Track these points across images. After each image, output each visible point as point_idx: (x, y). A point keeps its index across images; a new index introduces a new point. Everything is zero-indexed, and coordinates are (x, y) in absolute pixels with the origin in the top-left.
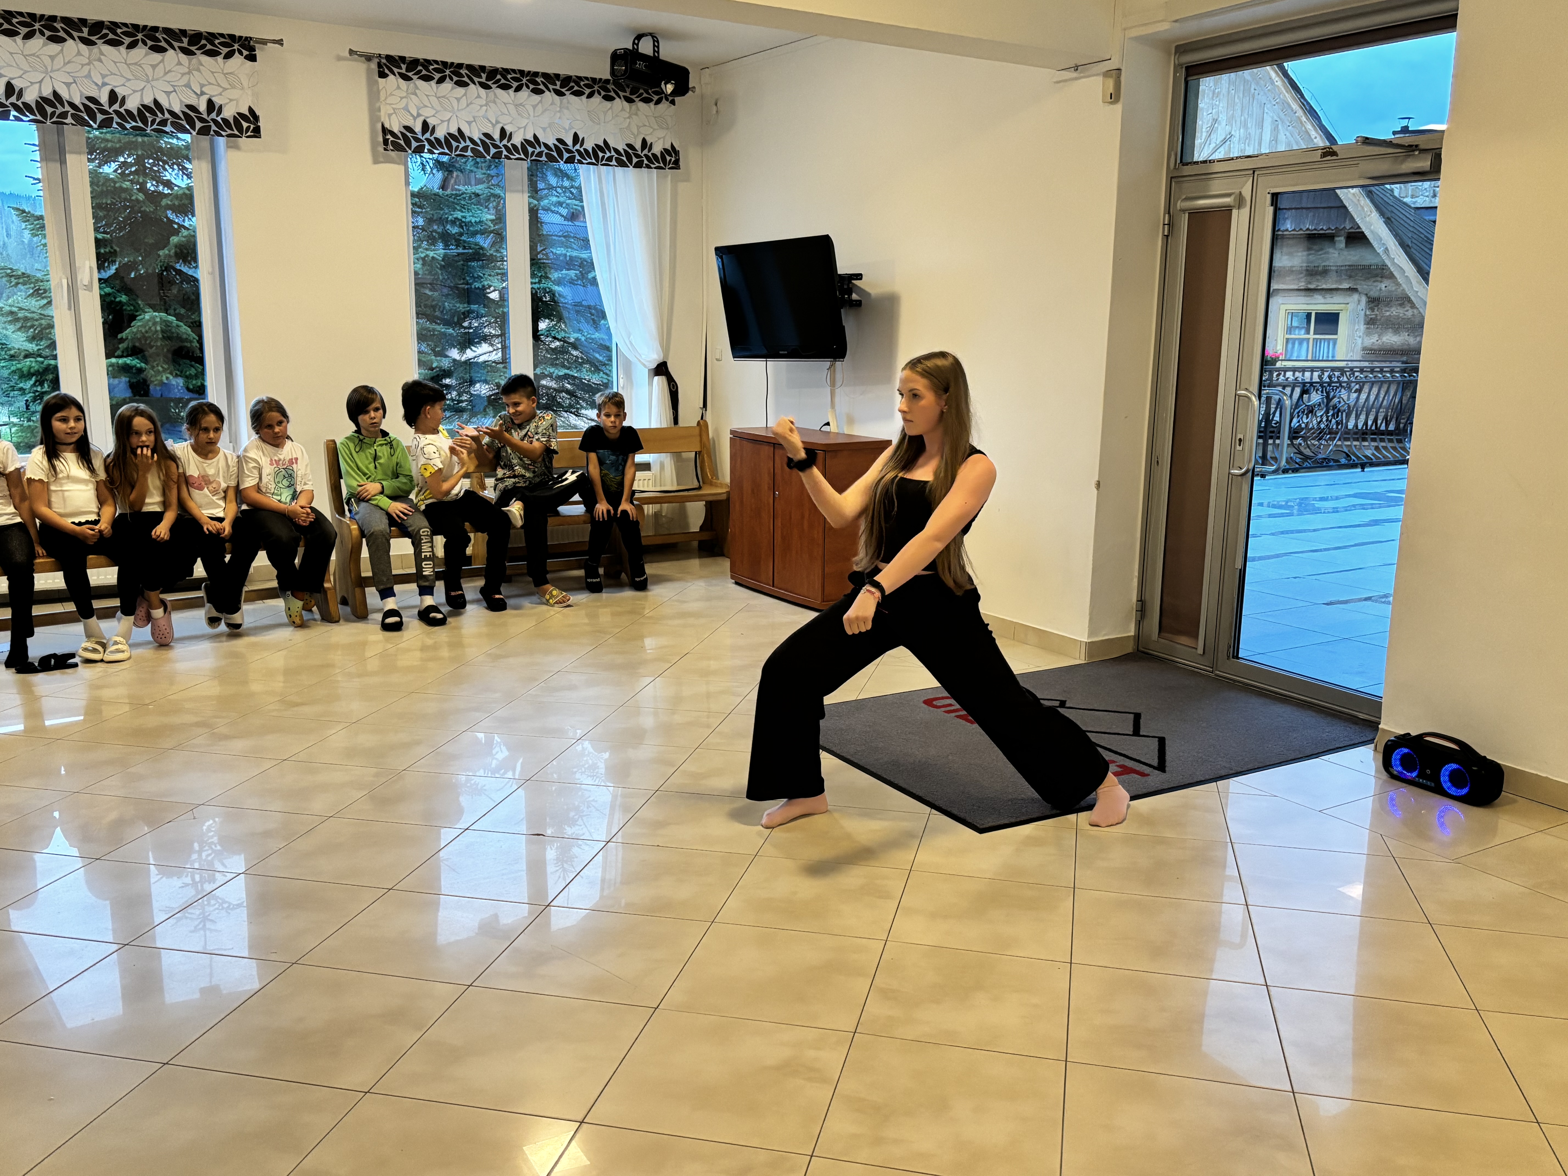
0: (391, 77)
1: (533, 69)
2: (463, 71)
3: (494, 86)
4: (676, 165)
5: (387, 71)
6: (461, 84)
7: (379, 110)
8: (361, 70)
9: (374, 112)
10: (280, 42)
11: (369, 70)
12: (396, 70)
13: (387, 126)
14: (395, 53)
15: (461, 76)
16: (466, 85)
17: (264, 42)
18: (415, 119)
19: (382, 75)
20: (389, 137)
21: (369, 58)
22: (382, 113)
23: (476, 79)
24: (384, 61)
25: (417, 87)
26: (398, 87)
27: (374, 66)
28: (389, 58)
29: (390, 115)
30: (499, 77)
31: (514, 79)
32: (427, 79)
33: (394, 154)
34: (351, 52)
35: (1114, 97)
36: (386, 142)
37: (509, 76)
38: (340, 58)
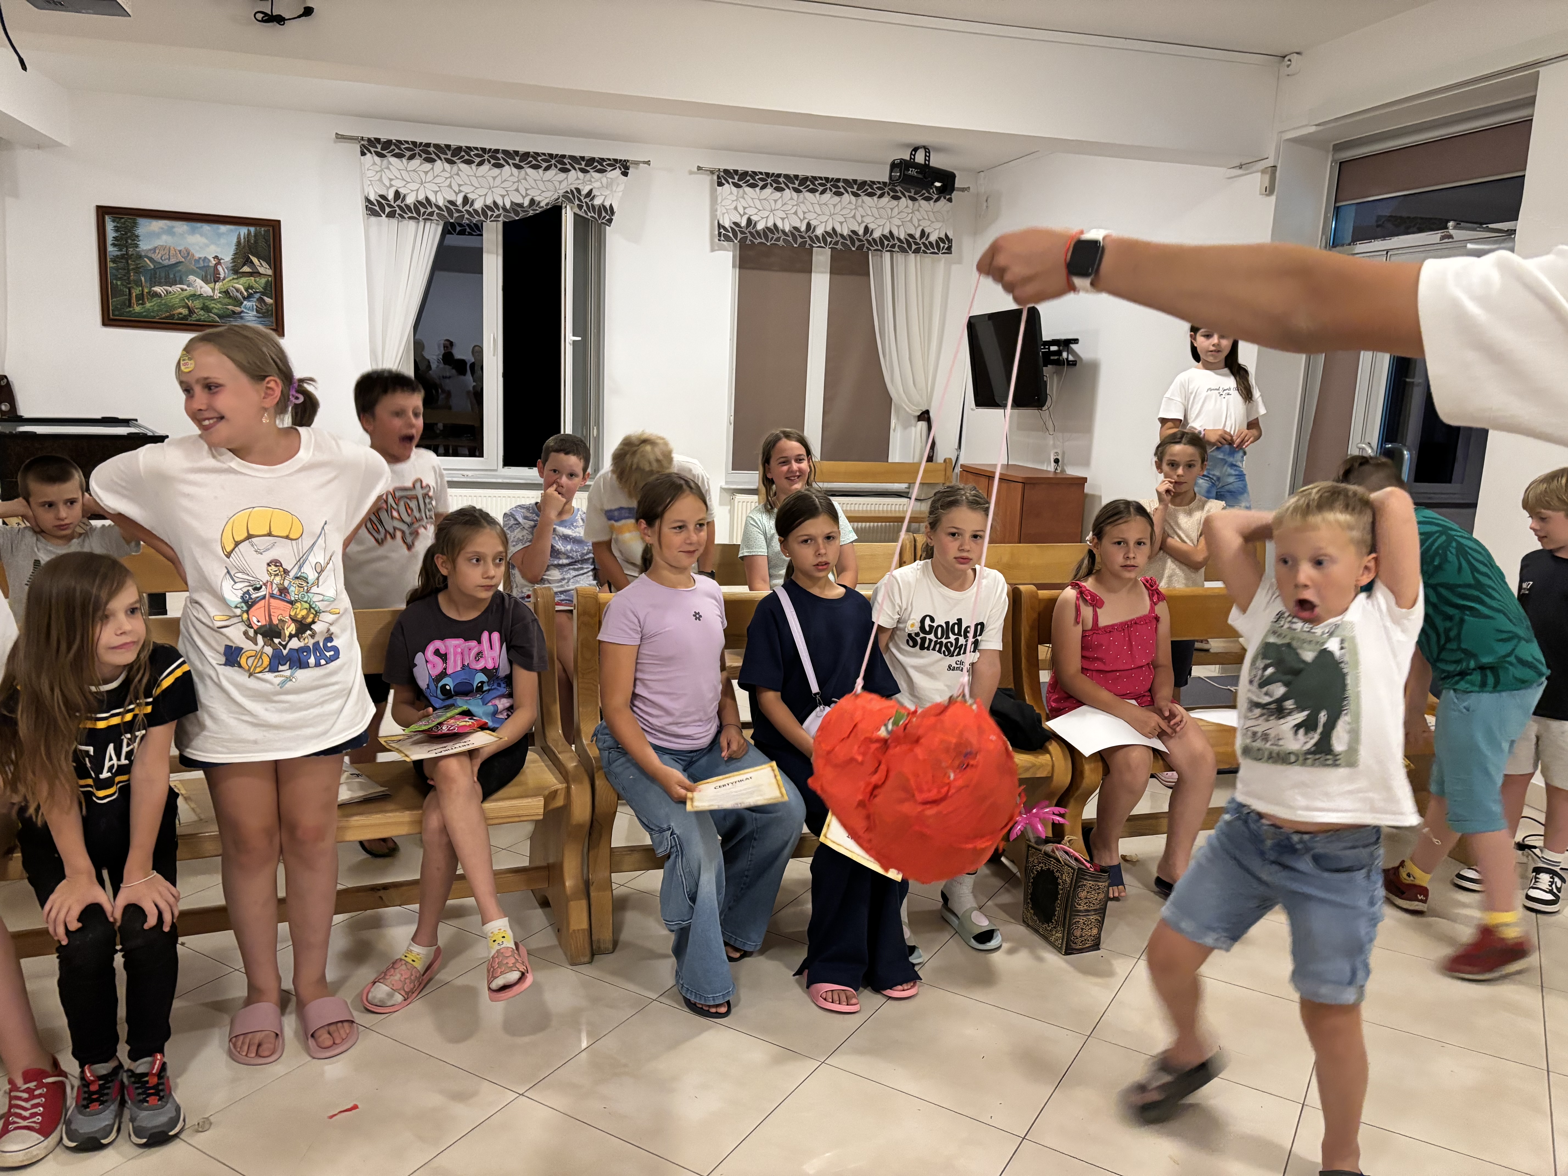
0: (727, 185)
1: (836, 176)
2: (781, 180)
3: (804, 190)
4: (949, 250)
5: (723, 181)
6: (779, 189)
7: (716, 210)
8: (707, 181)
9: (713, 211)
10: (648, 163)
11: (712, 180)
12: (730, 180)
13: (721, 222)
14: (731, 167)
15: (779, 183)
16: (782, 190)
17: (637, 163)
18: (742, 216)
19: (720, 184)
20: (722, 230)
21: (712, 172)
22: (718, 213)
23: (791, 185)
24: (722, 174)
25: (745, 193)
26: (731, 193)
27: (715, 177)
28: (726, 171)
29: (724, 214)
30: (809, 183)
31: (820, 184)
32: (753, 186)
33: (725, 243)
34: (699, 168)
35: (1270, 190)
36: (720, 234)
37: (816, 183)
38: (691, 173)
